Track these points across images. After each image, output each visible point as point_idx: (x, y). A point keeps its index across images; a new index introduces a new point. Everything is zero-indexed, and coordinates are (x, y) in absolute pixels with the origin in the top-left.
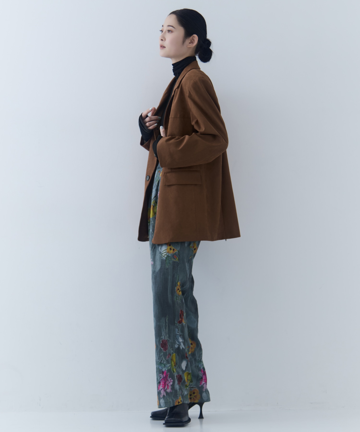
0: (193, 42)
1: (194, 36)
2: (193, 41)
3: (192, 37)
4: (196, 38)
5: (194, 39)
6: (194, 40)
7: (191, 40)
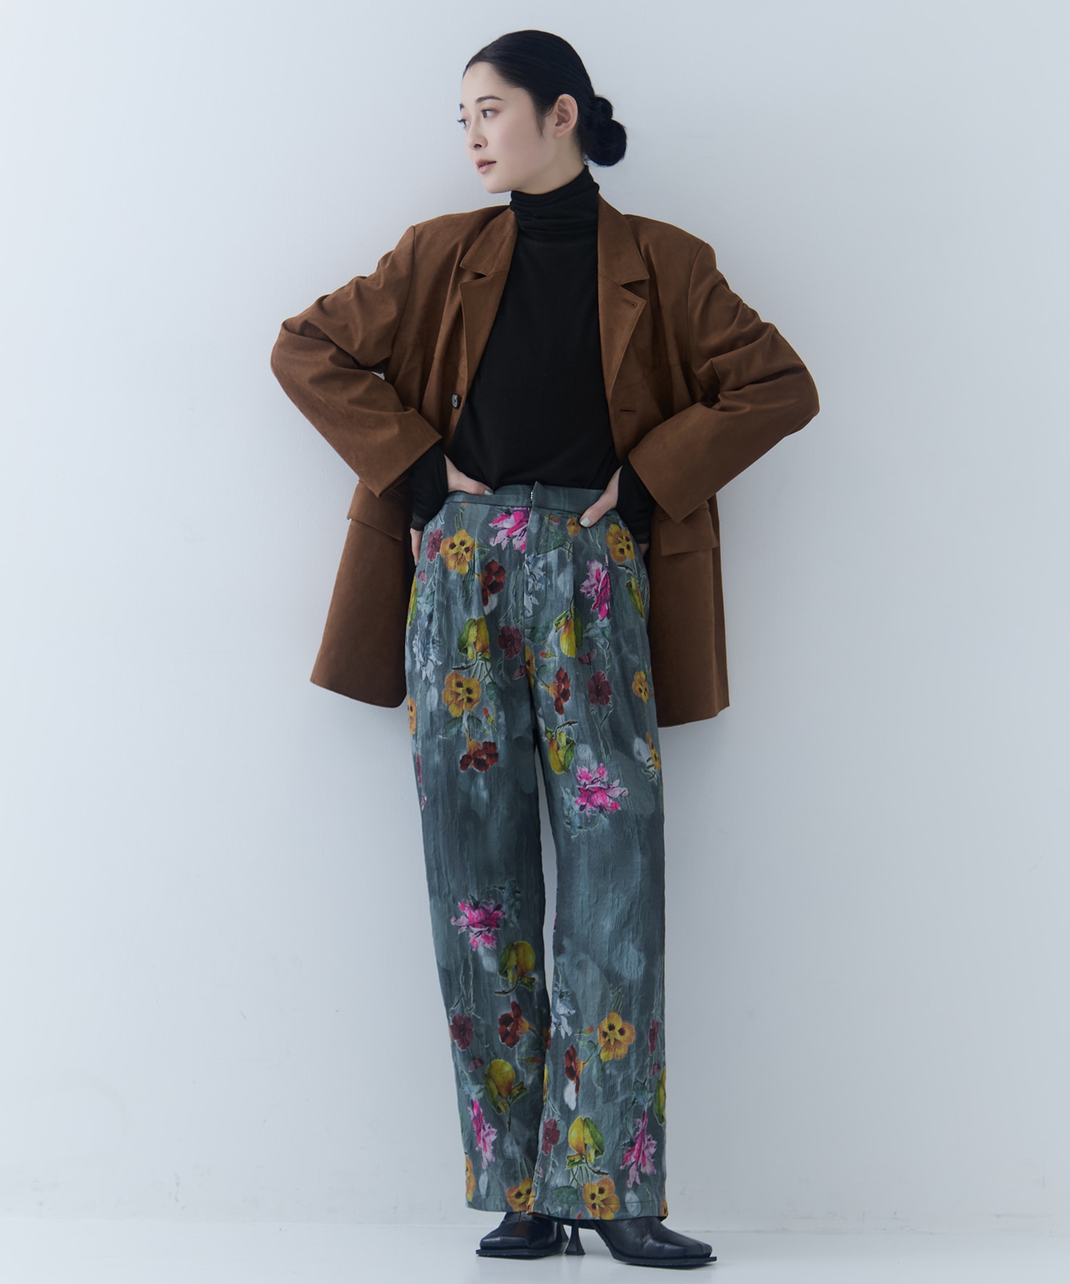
0: (567, 118)
1: (562, 101)
2: (563, 114)
3: (559, 106)
4: (571, 104)
5: (565, 108)
6: (565, 112)
7: (558, 115)
